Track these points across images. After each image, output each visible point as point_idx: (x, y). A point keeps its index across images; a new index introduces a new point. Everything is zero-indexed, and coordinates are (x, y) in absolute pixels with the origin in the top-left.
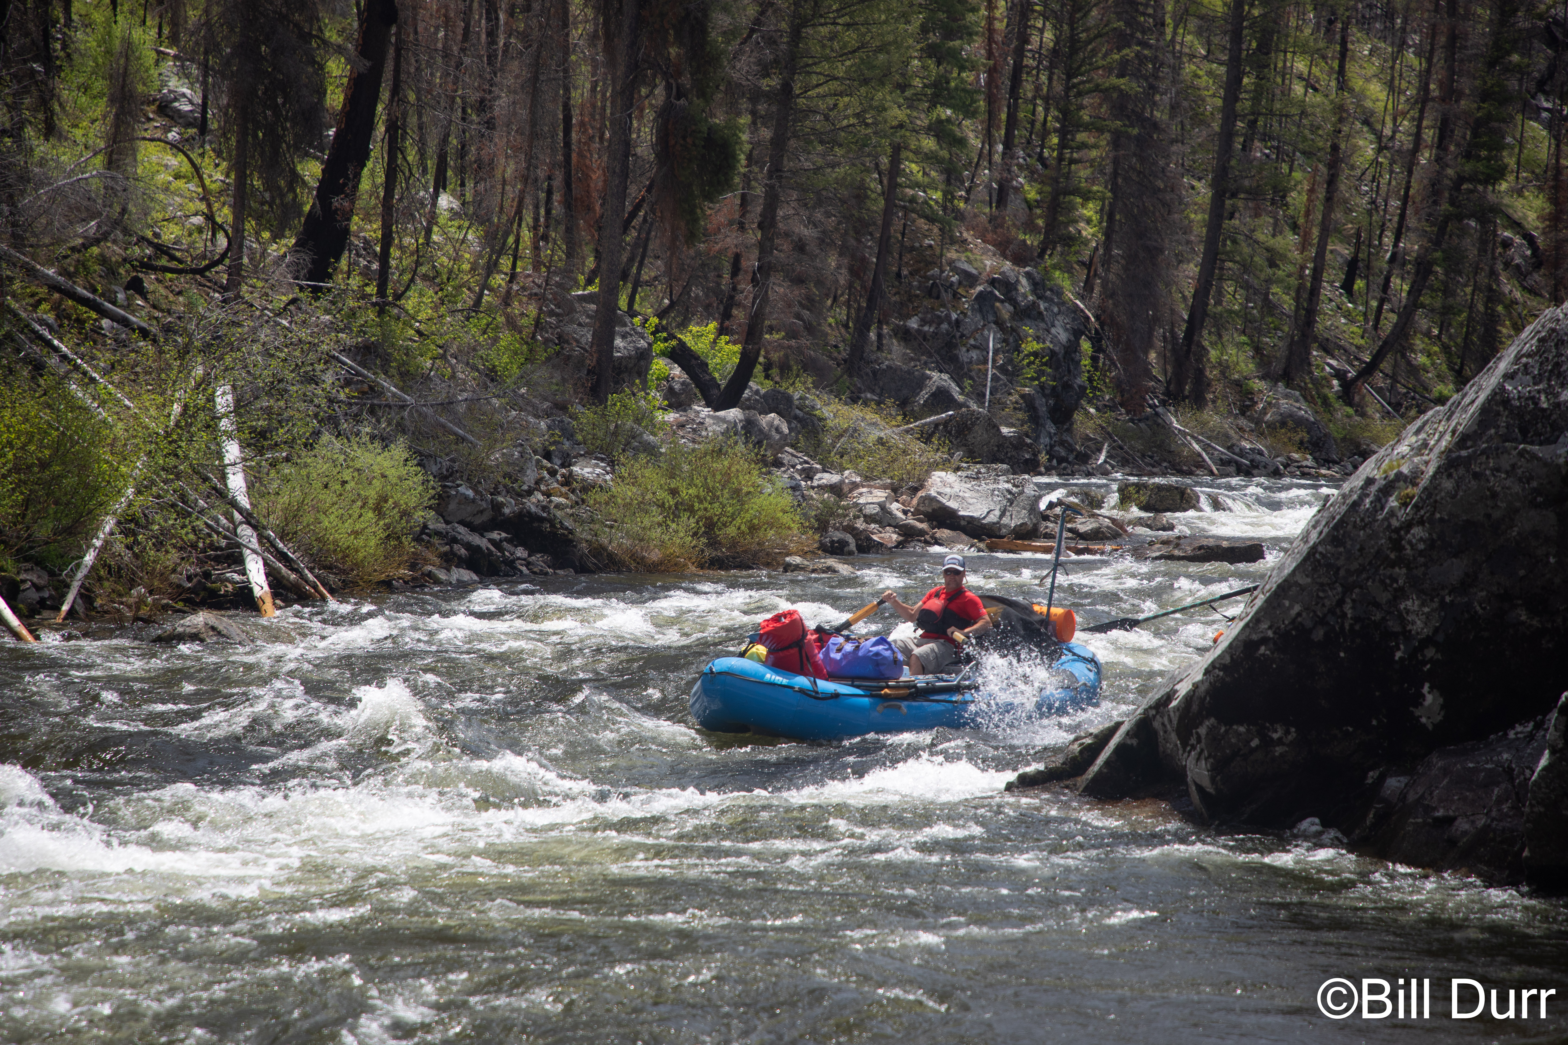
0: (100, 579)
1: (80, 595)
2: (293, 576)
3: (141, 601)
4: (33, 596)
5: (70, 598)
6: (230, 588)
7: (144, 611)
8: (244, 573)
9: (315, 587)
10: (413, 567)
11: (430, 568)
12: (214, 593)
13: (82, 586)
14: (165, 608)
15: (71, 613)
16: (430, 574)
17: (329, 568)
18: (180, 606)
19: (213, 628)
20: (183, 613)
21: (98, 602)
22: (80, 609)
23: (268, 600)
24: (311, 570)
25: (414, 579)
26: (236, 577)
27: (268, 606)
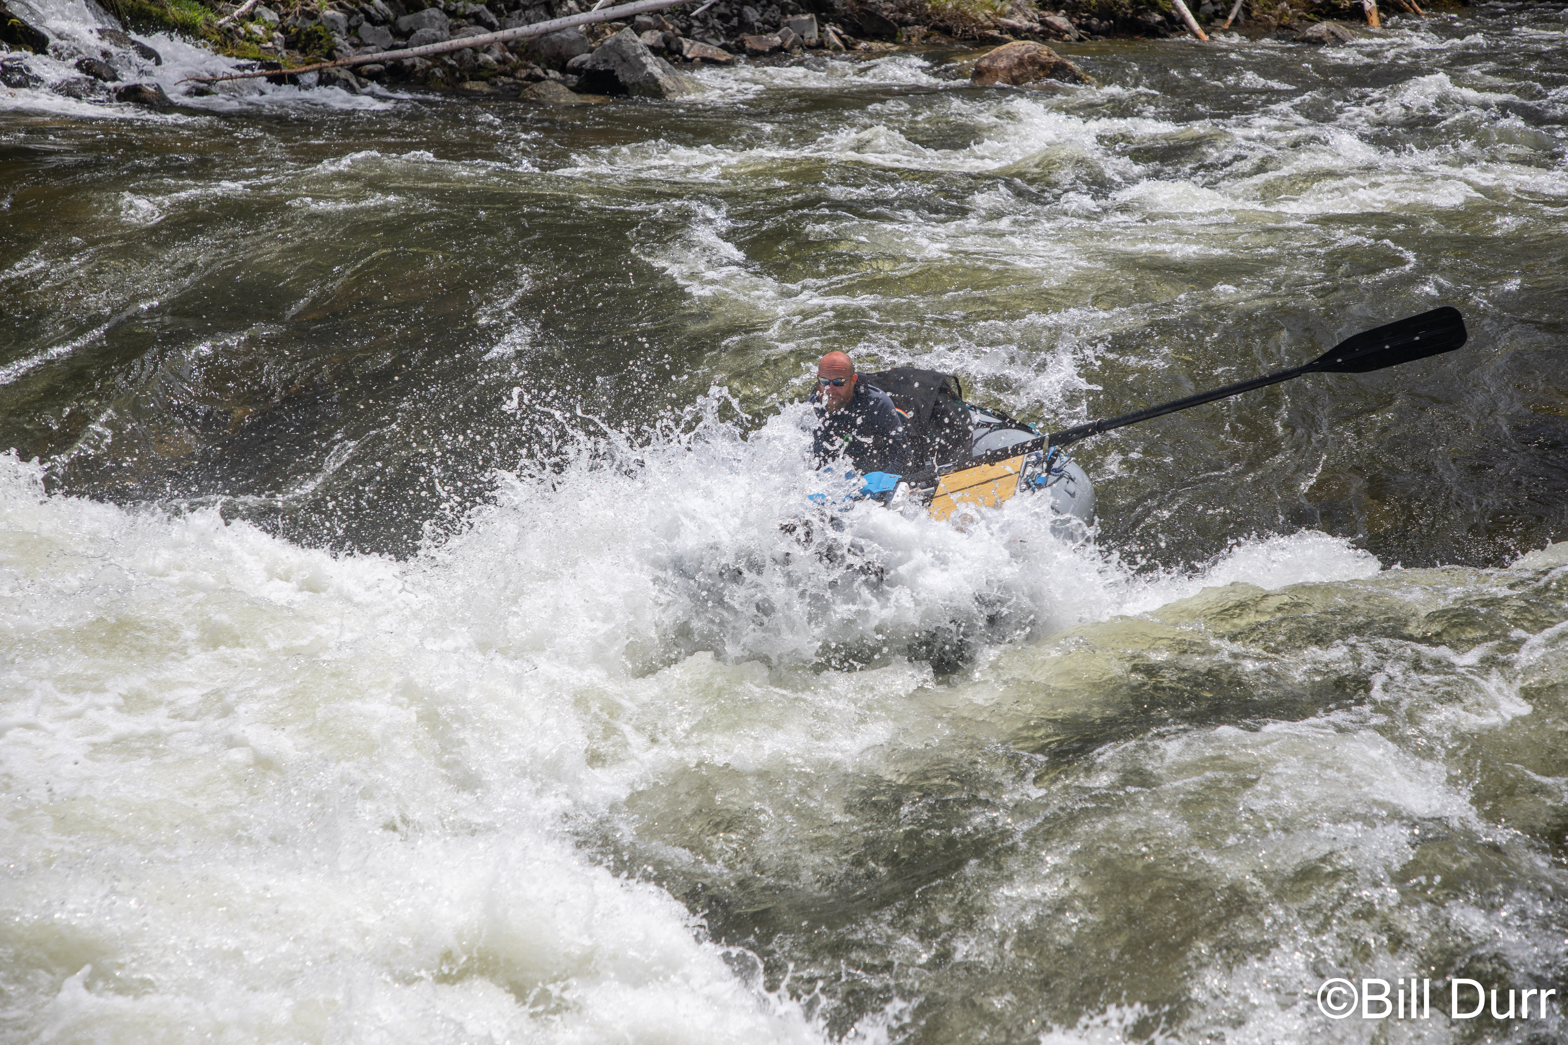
1: (1243, 8)
3: (1284, 12)
4: (1210, 8)
5: (1235, 10)
7: (1286, 20)
9: (1410, 3)
12: (1336, 7)
13: (1244, 2)
14: (1300, 18)
15: (1236, 21)
18: (1311, 16)
19: (1333, 33)
20: (1313, 22)
21: (1255, 13)
22: (1242, 18)
23: (1375, 13)
27: (1374, 17)
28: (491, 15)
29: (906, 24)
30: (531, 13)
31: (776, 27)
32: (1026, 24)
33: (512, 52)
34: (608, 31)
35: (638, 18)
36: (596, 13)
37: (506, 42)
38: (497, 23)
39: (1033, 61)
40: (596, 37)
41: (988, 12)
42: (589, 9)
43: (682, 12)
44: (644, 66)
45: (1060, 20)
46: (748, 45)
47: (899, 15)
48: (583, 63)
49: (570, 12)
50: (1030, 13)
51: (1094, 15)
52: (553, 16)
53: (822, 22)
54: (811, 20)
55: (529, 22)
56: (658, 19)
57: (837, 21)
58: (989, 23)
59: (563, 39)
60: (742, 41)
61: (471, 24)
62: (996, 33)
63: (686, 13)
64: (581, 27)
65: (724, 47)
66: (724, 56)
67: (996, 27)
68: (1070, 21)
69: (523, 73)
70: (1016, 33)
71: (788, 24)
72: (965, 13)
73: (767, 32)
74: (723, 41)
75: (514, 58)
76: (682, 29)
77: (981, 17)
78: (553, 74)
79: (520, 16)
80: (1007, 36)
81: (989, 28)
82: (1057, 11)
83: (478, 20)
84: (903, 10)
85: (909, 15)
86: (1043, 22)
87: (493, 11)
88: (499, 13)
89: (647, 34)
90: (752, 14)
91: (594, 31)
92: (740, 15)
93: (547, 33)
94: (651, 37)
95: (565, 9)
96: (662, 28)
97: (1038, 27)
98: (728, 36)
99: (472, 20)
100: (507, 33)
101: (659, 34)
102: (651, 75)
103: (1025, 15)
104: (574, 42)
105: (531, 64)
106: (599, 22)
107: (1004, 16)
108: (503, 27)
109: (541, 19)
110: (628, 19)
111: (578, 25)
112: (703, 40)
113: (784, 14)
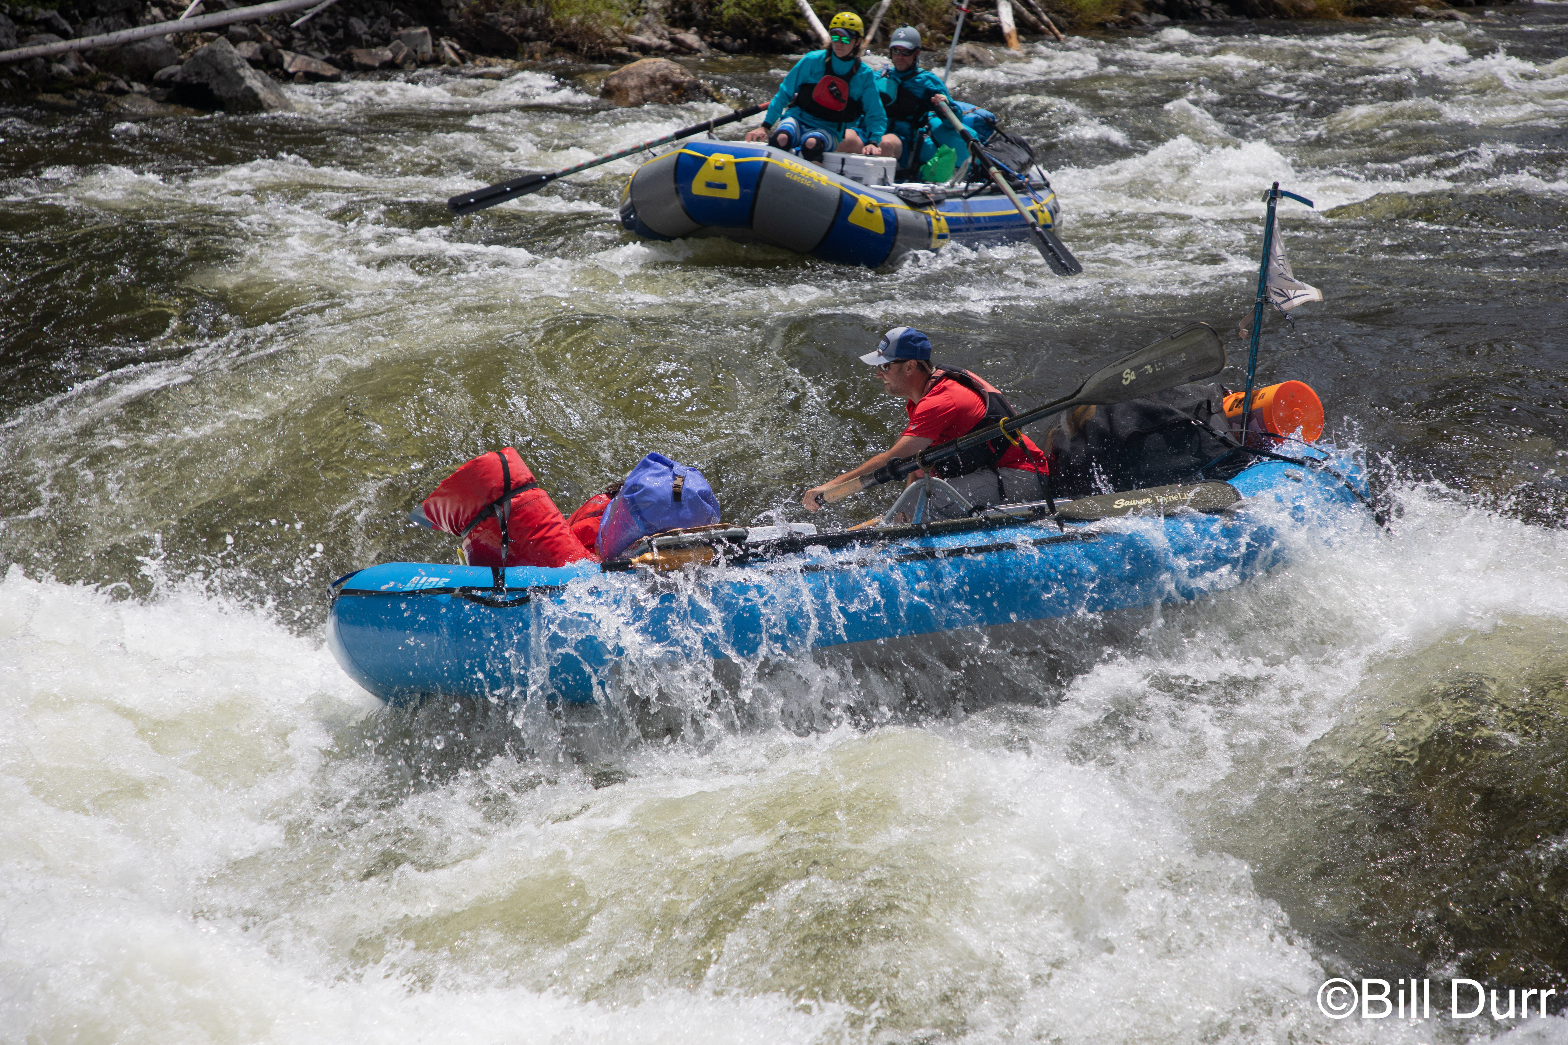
0: (894, 17)
1: (880, 29)
2: (1033, 18)
6: (986, 26)
8: (996, 14)
9: (1048, 26)
10: (1122, 12)
11: (1135, 13)
12: (976, 30)
13: (882, 22)
15: (873, 41)
16: (1135, 19)
17: (1060, 12)
19: (973, 56)
23: (1014, 36)
24: (1046, 13)
25: (1123, 22)
26: (991, 18)
27: (1013, 40)
28: (64, 21)
29: (528, 39)
30: (110, 21)
31: (386, 41)
32: (655, 41)
33: (90, 63)
34: (198, 42)
35: (232, 28)
36: (184, 21)
37: (82, 51)
38: (71, 31)
39: (665, 80)
40: (185, 48)
41: (615, 28)
42: (175, 17)
43: (280, 23)
44: (242, 79)
45: (691, 38)
46: (355, 59)
47: (519, 30)
48: (172, 75)
49: (155, 20)
50: (659, 29)
51: (726, 33)
52: (135, 24)
53: (436, 36)
54: (425, 33)
55: (108, 30)
56: (254, 30)
57: (452, 35)
58: (615, 40)
59: (148, 50)
60: (350, 55)
61: (41, 32)
62: (624, 50)
63: (287, 24)
64: (168, 37)
65: (329, 61)
66: (330, 70)
67: (624, 44)
68: (702, 39)
69: (104, 86)
70: (645, 50)
71: (399, 37)
72: (589, 28)
73: (375, 45)
74: (327, 54)
75: (93, 69)
76: (281, 41)
77: (608, 33)
78: (137, 87)
79: (97, 24)
80: (636, 54)
81: (616, 45)
82: (687, 28)
83: (50, 28)
84: (524, 25)
85: (530, 30)
86: (673, 40)
87: (66, 18)
88: (73, 21)
89: (243, 45)
90: (359, 26)
91: (182, 40)
92: (346, 26)
93: (129, 42)
94: (247, 49)
95: (148, 17)
96: (259, 39)
97: (668, 44)
98: (332, 50)
99: (42, 27)
100: (84, 42)
101: (257, 46)
102: (249, 89)
103: (655, 32)
104: (161, 53)
105: (113, 76)
106: (187, 32)
107: (632, 33)
108: (78, 35)
109: (122, 27)
110: (222, 29)
111: (164, 34)
112: (305, 53)
113: (394, 26)
